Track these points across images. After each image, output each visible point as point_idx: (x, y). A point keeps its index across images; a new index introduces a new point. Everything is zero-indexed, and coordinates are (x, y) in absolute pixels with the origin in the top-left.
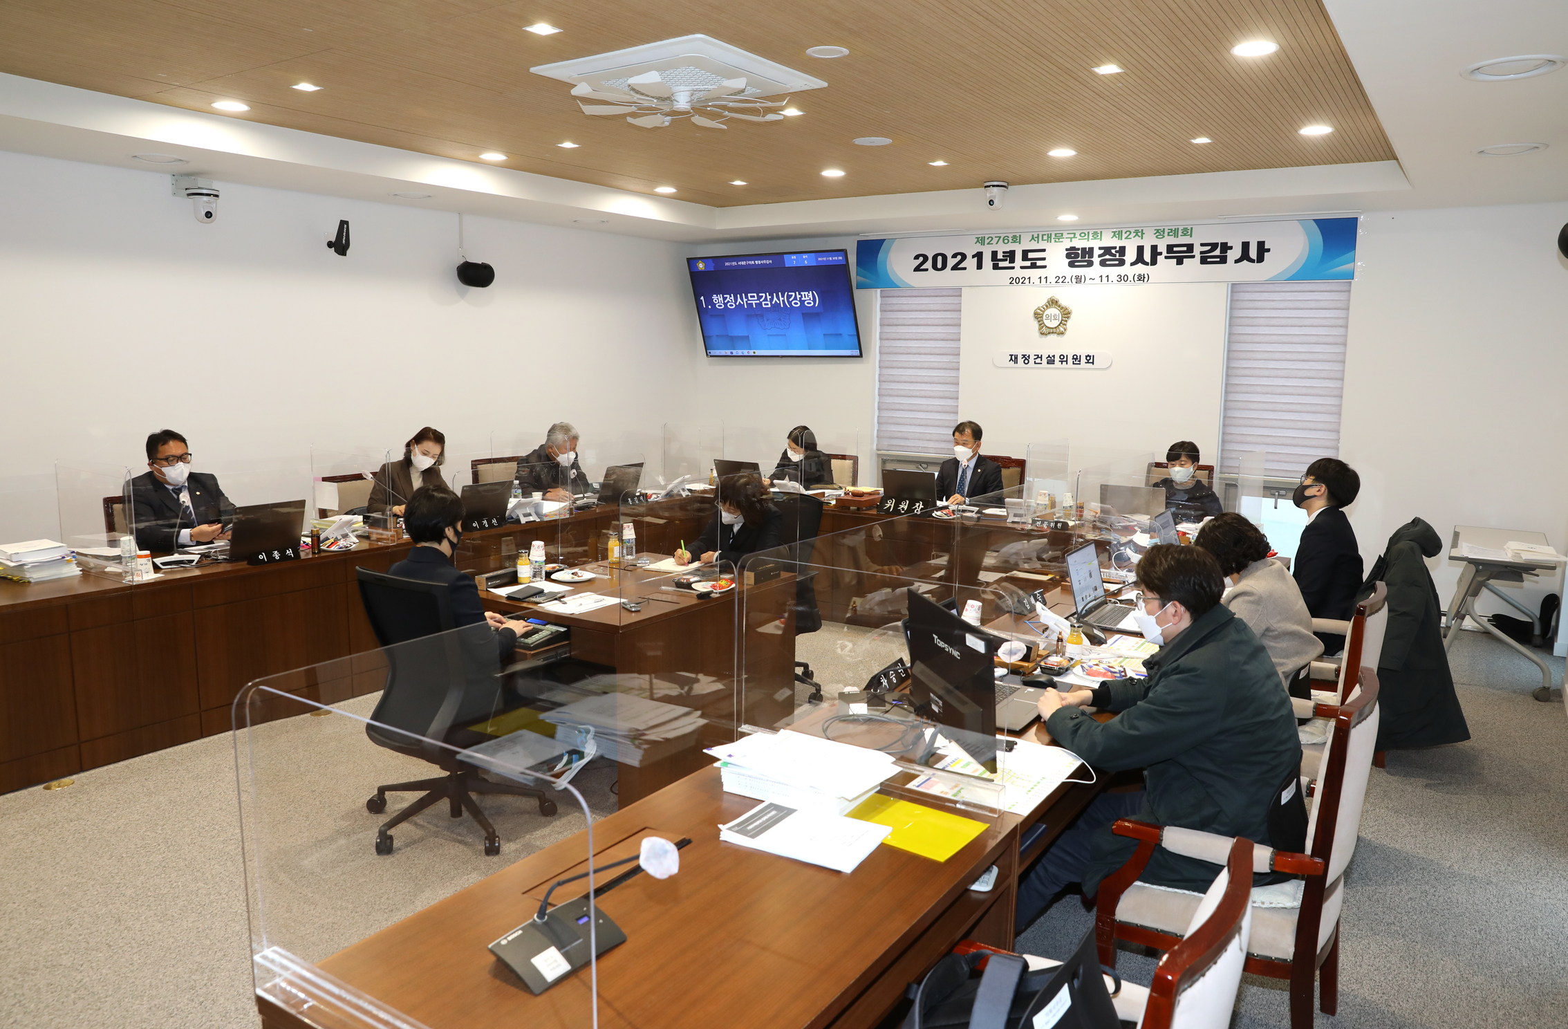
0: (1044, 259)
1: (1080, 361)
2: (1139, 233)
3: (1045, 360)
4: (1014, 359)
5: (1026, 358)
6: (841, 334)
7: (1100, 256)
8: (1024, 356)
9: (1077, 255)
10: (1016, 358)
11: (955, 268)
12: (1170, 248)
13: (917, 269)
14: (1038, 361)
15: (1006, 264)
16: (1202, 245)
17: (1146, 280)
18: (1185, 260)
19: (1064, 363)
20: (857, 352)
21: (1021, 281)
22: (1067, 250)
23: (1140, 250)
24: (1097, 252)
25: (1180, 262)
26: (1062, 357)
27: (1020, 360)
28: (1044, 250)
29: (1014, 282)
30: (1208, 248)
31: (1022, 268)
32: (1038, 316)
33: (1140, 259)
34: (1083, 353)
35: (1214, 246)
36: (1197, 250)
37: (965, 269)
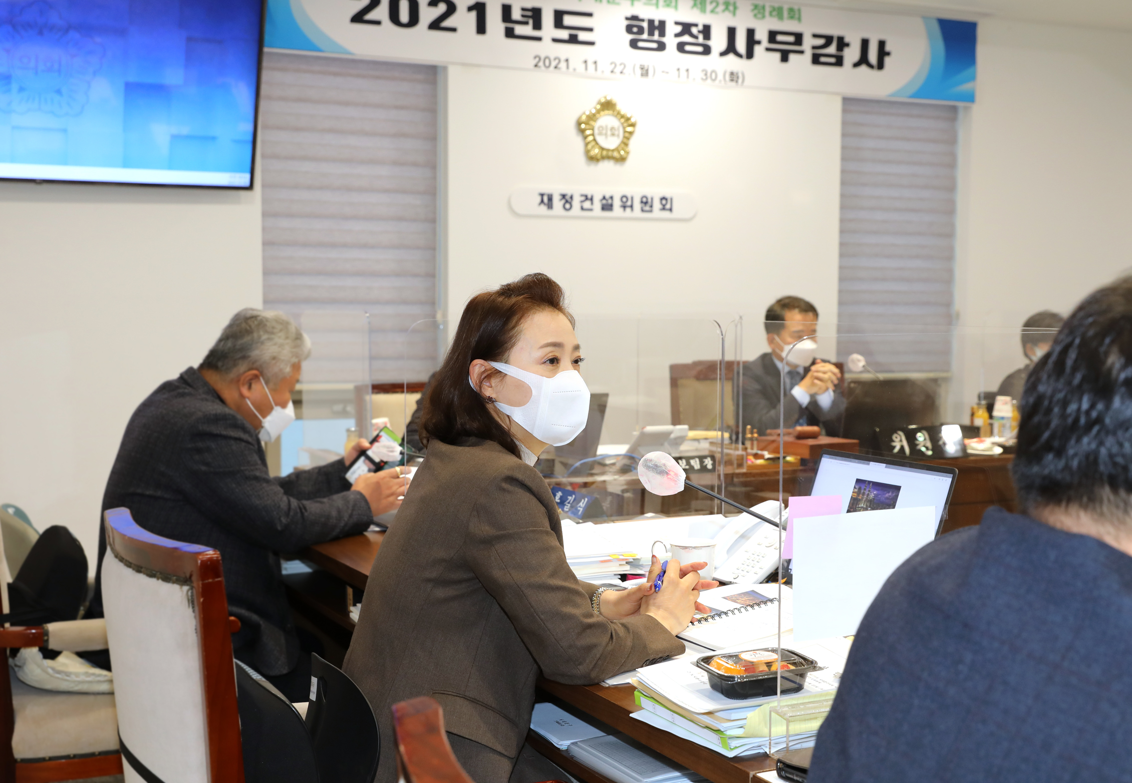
0: (590, 30)
1: (651, 206)
2: (730, 6)
3: (597, 205)
4: (547, 201)
5: (567, 200)
6: (214, 138)
7: (677, 35)
8: (564, 196)
9: (641, 30)
10: (550, 199)
11: (435, 25)
12: (772, 36)
13: (358, 18)
14: (587, 205)
15: (527, 30)
16: (815, 36)
17: (740, 81)
18: (792, 57)
19: (628, 210)
20: (243, 179)
21: (554, 64)
22: (627, 19)
23: (732, 32)
24: (672, 29)
25: (785, 58)
26: (624, 199)
27: (557, 203)
28: (590, 15)
29: (541, 64)
30: (821, 42)
31: (555, 40)
32: (583, 126)
33: (731, 48)
34: (655, 192)
35: (829, 40)
36: (808, 43)
37: (453, 30)
